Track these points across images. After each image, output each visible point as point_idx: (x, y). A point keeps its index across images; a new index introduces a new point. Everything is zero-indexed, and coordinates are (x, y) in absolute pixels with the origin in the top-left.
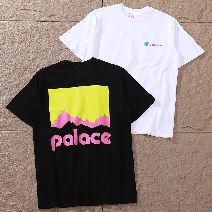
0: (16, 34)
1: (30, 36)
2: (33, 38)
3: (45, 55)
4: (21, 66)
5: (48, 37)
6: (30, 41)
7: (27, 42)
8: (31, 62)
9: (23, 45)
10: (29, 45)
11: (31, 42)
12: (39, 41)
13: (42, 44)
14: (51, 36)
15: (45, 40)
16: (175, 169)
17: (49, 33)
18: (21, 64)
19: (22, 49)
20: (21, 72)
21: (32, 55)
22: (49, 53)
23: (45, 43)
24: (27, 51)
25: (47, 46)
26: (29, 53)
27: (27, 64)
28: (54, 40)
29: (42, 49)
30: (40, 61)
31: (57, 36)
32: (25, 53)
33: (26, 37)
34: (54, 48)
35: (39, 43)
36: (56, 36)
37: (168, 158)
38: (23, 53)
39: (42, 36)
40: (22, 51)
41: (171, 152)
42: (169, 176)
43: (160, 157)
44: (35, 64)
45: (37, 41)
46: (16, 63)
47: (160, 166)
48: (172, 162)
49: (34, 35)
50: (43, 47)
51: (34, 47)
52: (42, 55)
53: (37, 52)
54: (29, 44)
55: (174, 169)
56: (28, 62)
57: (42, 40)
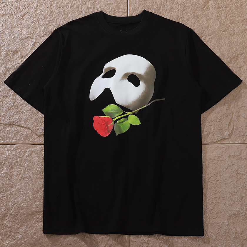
0: (5, 4)
1: (24, 6)
2: (28, 8)
3: (44, 32)
4: (9, 47)
5: (50, 7)
6: (23, 13)
7: (20, 14)
8: (24, 42)
9: (13, 19)
10: (21, 19)
11: (25, 15)
12: (37, 12)
13: (41, 16)
14: (54, 5)
15: (45, 12)
16: (244, 198)
17: (51, 2)
18: (9, 44)
19: (12, 23)
20: (8, 57)
21: (25, 32)
22: (51, 28)
23: (45, 16)
24: (18, 26)
25: (48, 19)
26: (22, 30)
27: (17, 45)
28: (58, 11)
29: (41, 23)
30: (36, 40)
31: (63, 5)
32: (16, 29)
33: (19, 7)
34: (58, 21)
35: (37, 15)
36: (61, 5)
37: (232, 183)
38: (13, 29)
39: (41, 5)
40: (12, 27)
41: (237, 173)
42: (231, 210)
43: (218, 182)
44: (29, 45)
45: (34, 12)
46: (2, 43)
47: (217, 195)
48: (238, 188)
49: (30, 4)
50: (42, 20)
51: (28, 21)
52: (40, 31)
53: (32, 27)
54: (23, 17)
55: (241, 199)
56: (18, 42)
57: (40, 12)
